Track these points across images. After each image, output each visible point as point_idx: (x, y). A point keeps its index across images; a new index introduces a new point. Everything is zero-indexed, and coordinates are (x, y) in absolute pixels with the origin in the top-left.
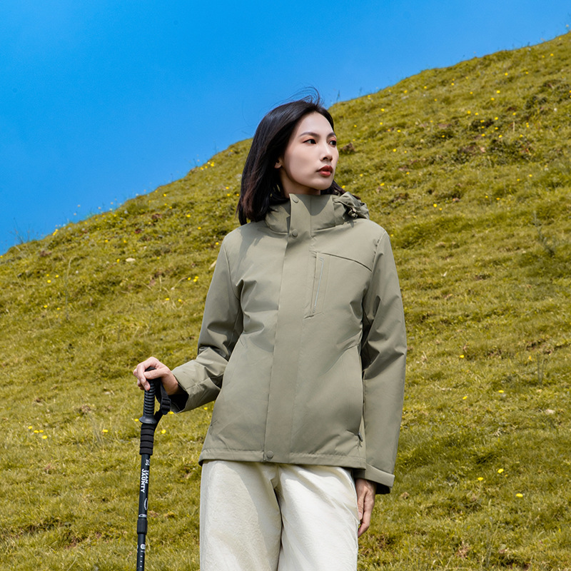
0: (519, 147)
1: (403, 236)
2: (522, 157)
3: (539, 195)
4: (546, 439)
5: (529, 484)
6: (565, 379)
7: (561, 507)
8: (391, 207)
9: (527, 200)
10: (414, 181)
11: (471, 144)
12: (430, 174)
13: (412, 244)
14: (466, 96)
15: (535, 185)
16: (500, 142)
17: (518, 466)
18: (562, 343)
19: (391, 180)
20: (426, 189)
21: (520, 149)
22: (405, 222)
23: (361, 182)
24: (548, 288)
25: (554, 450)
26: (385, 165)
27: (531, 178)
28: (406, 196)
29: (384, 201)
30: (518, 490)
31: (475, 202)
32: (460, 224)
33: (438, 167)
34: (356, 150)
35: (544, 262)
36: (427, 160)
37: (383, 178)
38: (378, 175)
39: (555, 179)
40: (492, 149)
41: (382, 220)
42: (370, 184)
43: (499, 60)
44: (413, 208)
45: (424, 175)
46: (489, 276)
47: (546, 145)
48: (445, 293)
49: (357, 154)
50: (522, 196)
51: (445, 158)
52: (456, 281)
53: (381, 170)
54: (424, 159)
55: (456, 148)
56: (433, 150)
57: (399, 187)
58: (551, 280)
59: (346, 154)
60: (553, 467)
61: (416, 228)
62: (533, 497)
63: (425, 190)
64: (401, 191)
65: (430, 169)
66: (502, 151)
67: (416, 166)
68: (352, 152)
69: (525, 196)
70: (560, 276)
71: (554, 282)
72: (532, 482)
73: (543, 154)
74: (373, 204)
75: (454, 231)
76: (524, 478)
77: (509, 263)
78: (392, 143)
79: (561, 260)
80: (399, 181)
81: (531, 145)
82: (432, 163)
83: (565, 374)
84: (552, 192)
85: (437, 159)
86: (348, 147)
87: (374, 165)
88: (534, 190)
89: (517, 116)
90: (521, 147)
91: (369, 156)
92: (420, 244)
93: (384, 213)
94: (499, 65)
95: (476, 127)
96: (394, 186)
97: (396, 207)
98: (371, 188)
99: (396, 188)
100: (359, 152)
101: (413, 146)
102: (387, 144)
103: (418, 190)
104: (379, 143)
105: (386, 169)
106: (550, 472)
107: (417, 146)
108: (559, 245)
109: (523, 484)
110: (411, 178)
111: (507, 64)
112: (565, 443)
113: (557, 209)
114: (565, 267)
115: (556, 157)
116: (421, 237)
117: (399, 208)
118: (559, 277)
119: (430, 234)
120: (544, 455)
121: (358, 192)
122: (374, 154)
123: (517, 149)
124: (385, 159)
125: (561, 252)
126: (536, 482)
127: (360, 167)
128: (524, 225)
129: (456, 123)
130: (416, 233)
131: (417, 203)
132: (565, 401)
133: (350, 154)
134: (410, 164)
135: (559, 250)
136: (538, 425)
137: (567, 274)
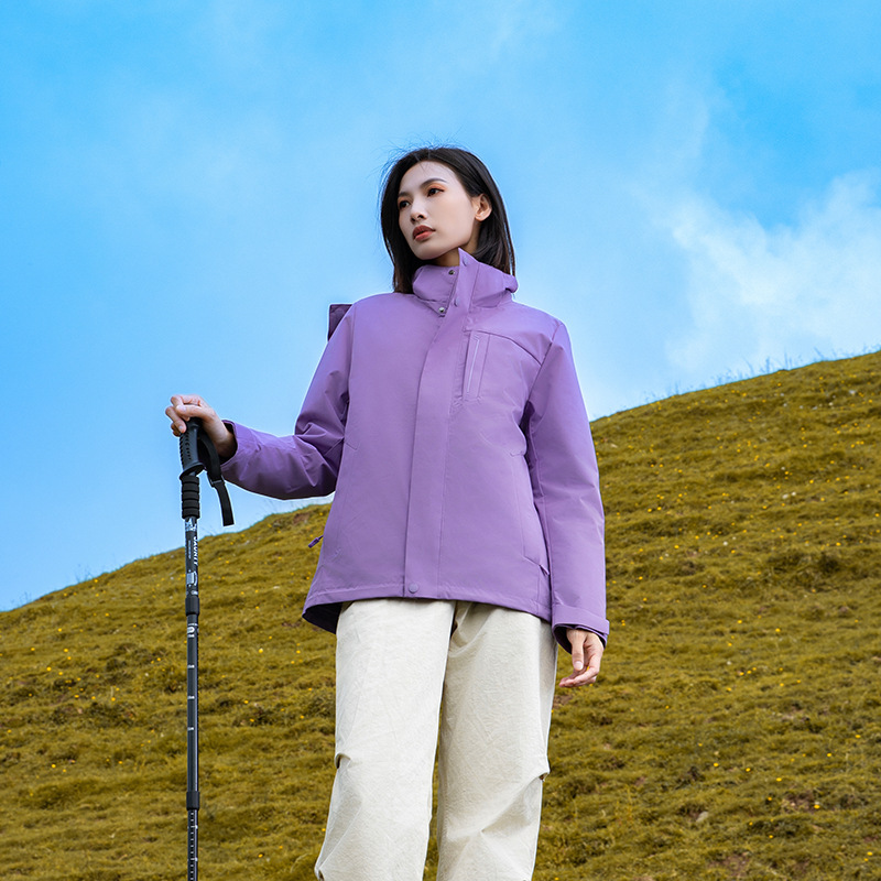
2: (125, 721)
13: (51, 804)
14: (25, 652)
31: (93, 764)
32: (97, 788)
43: (44, 614)
45: (27, 733)
46: (156, 839)
48: (119, 854)
52: (125, 842)
66: (103, 714)
70: (223, 840)
75: (92, 794)
77: (171, 827)
79: (222, 825)
85: (34, 718)
89: (101, 678)
94: (46, 619)
95: (59, 686)
111: (54, 619)
114: (227, 832)
129: (34, 681)
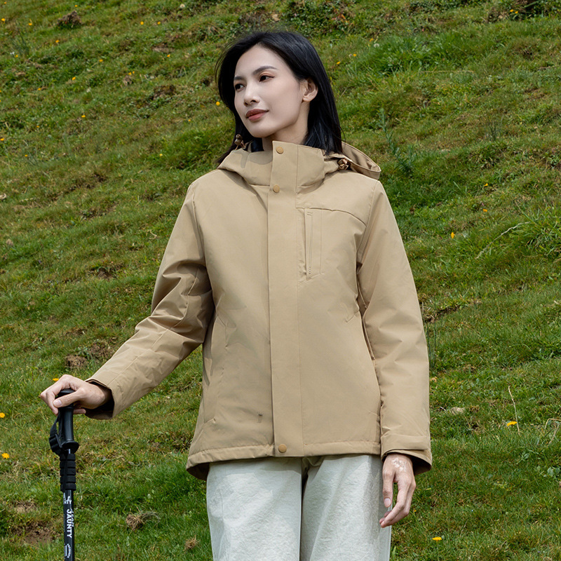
0: (331, 13)
1: (178, 150)
3: (370, 84)
4: (464, 452)
5: (448, 522)
6: (466, 359)
7: (501, 553)
8: (151, 107)
9: (353, 90)
10: (178, 67)
11: (258, 9)
12: (202, 56)
15: (361, 68)
16: (302, 6)
17: (429, 494)
18: (447, 305)
19: (143, 66)
20: (199, 78)
21: (331, 15)
22: (175, 129)
23: (99, 71)
24: (410, 223)
25: (477, 467)
26: (132, 44)
27: (355, 58)
28: (172, 90)
29: (140, 98)
30: (433, 531)
33: (212, 45)
34: (83, 21)
35: (398, 185)
36: (194, 35)
37: (131, 63)
38: (124, 58)
39: (390, 61)
40: (290, 16)
41: (140, 126)
42: (114, 73)
44: (184, 108)
47: (368, 8)
49: (84, 28)
50: (345, 85)
51: (221, 31)
53: (127, 50)
54: (190, 33)
55: (236, 15)
56: (201, 19)
57: (157, 75)
58: (412, 210)
59: (69, 28)
60: (481, 493)
61: (196, 137)
62: (457, 541)
63: (198, 81)
64: (162, 82)
65: (201, 47)
67: (180, 44)
68: (78, 25)
69: (349, 85)
71: (416, 213)
72: (452, 518)
73: (366, 21)
74: (123, 103)
76: (441, 513)
78: (136, 10)
80: (156, 67)
81: (346, 9)
82: (202, 39)
83: (464, 352)
84: (390, 79)
86: (70, 17)
87: (115, 45)
88: (362, 77)
90: (332, 12)
91: (104, 29)
92: (204, 162)
93: (141, 116)
96: (150, 74)
97: (157, 107)
98: (114, 79)
99: (152, 77)
100: (87, 24)
101: (168, 13)
102: (129, 11)
103: (188, 80)
104: (115, 9)
105: (133, 49)
106: (478, 501)
107: (174, 14)
108: (417, 157)
109: (440, 521)
110: (175, 62)
112: (493, 457)
113: (402, 103)
115: (385, 26)
116: (206, 151)
117: (162, 108)
118: (422, 205)
119: (219, 146)
120: (465, 476)
121: (95, 85)
122: (111, 27)
123: (327, 15)
124: (131, 34)
125: (421, 168)
126: (459, 517)
127: (95, 47)
128: (357, 129)
130: (198, 146)
131: (189, 100)
132: (476, 394)
133: (75, 28)
134: (169, 41)
135: (417, 166)
136: (443, 430)
137: (432, 200)
